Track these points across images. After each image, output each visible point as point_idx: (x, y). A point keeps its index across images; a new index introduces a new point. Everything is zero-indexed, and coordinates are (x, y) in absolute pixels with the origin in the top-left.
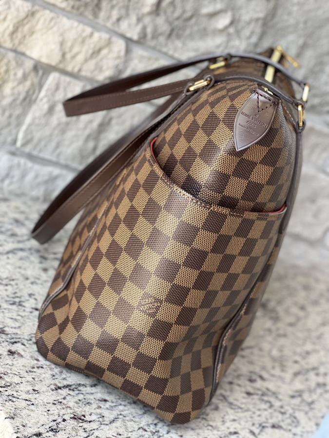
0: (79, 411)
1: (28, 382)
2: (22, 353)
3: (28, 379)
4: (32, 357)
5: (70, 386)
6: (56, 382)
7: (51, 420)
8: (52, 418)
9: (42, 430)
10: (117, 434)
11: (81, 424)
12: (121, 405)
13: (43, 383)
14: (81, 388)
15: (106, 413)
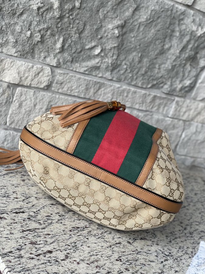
0: (34, 240)
1: (8, 230)
2: (6, 218)
3: (8, 228)
4: (11, 219)
5: (31, 229)
6: (23, 228)
7: (18, 245)
8: (19, 244)
9: (13, 250)
10: (54, 249)
11: (34, 246)
12: (57, 236)
13: (16, 230)
14: (36, 230)
15: (48, 240)
